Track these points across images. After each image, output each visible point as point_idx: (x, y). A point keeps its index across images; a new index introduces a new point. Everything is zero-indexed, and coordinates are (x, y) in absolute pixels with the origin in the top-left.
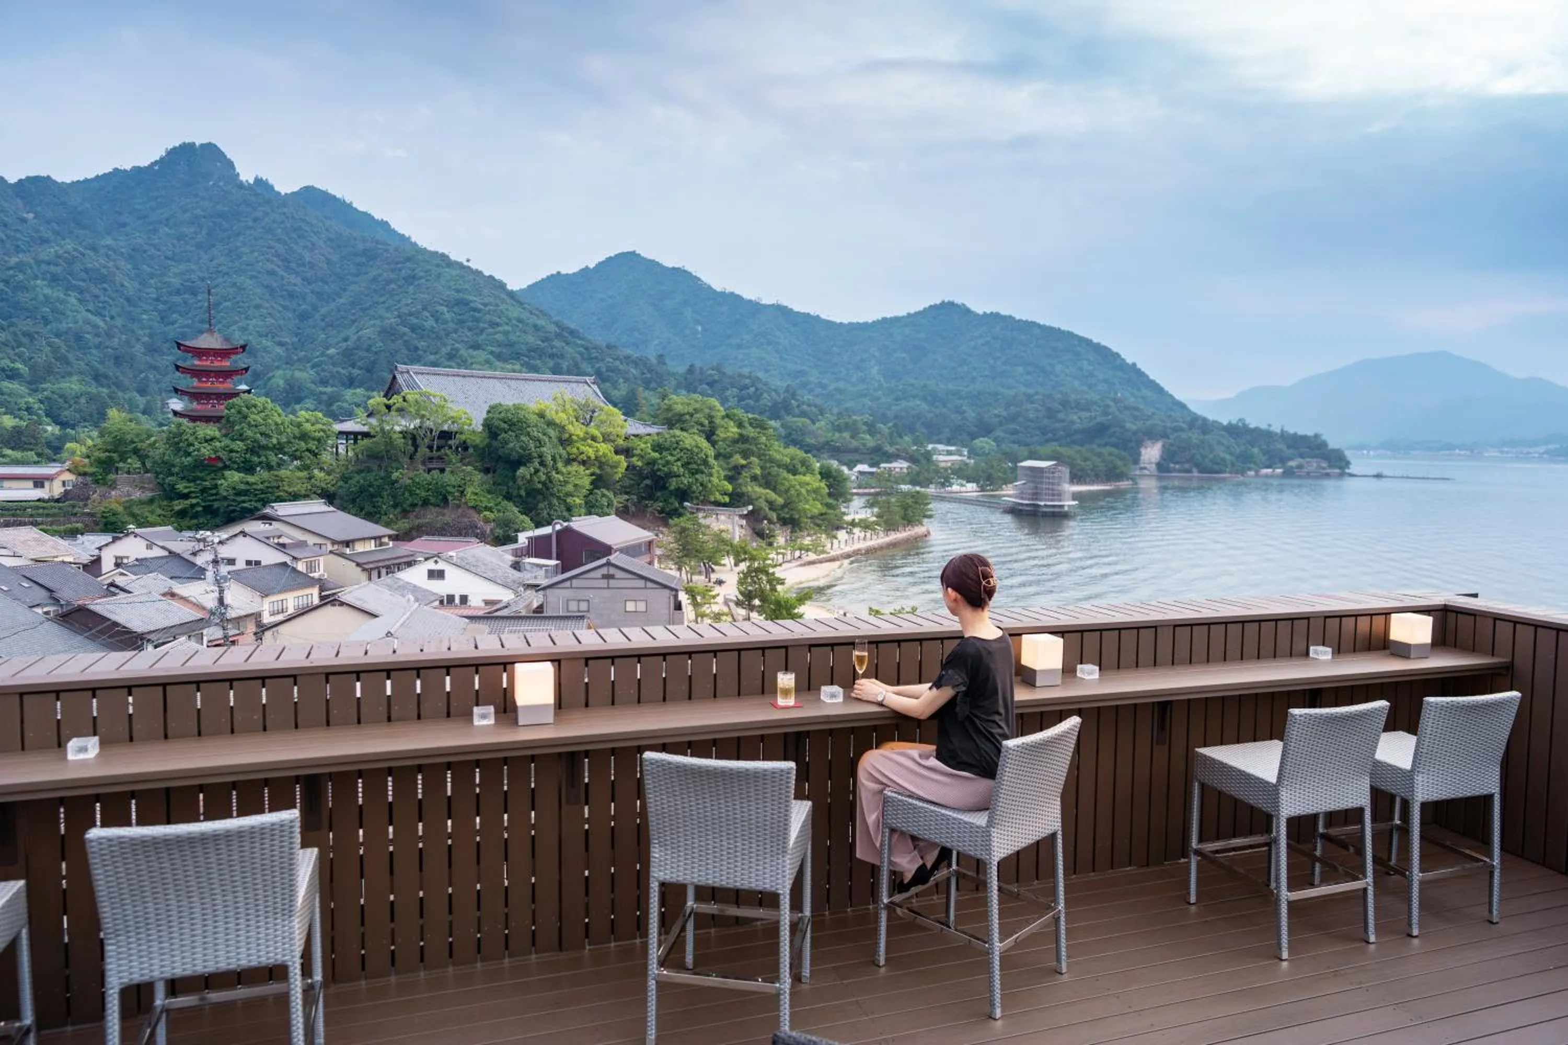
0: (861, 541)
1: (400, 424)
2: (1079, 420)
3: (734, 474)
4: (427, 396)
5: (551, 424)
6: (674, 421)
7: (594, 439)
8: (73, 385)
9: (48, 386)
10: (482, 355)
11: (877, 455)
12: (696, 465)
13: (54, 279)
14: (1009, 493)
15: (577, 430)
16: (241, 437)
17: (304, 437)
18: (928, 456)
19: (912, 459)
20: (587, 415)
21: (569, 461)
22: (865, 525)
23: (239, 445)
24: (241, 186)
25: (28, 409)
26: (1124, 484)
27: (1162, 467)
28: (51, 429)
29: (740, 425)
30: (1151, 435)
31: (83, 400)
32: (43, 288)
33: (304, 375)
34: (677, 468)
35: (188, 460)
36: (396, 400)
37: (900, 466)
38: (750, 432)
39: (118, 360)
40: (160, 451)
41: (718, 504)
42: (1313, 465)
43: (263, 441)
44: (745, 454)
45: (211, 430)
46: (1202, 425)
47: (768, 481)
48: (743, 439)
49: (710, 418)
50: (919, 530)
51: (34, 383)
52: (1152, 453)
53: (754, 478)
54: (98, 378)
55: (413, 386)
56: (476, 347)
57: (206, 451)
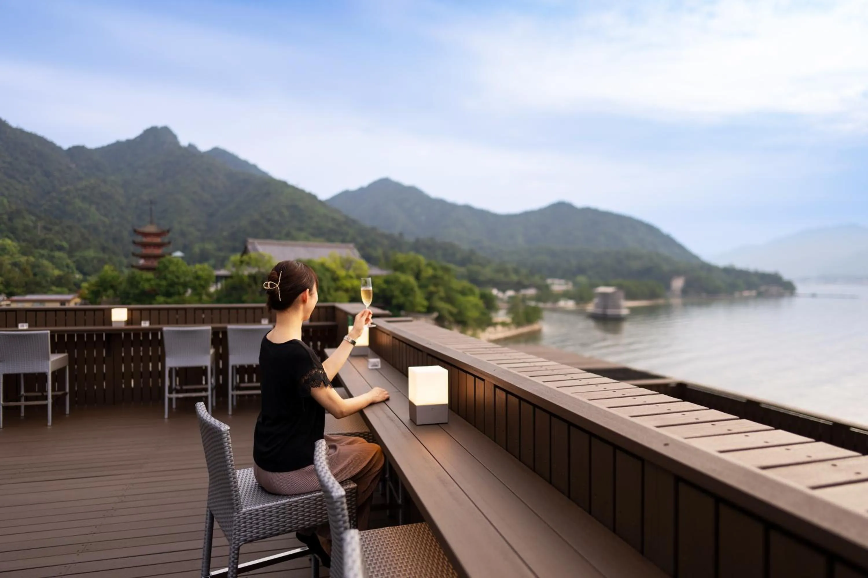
0: (500, 333)
1: (246, 271)
2: (636, 265)
3: (429, 297)
4: (262, 256)
5: (328, 270)
6: (399, 267)
7: (351, 277)
8: (91, 253)
9: (78, 254)
10: (303, 234)
11: (518, 286)
12: (406, 291)
13: (84, 199)
14: (591, 308)
15: (342, 273)
16: (165, 278)
17: (198, 278)
18: (547, 287)
19: (538, 287)
20: (347, 264)
21: (337, 289)
22: (504, 324)
23: (164, 283)
24: (180, 148)
25: (68, 266)
26: (661, 301)
27: (685, 292)
28: (78, 276)
29: (434, 269)
30: (677, 273)
31: (95, 262)
32: (78, 203)
33: (209, 246)
34: (397, 293)
35: (137, 291)
36: (245, 258)
37: (531, 292)
38: (440, 273)
39: (115, 240)
40: (124, 286)
41: (419, 312)
42: (774, 289)
43: (176, 280)
44: (436, 285)
45: (150, 275)
46: (709, 268)
47: (449, 300)
48: (434, 277)
49: (418, 266)
50: (535, 327)
51: (71, 253)
52: (678, 283)
53: (441, 299)
54: (104, 249)
55: (256, 250)
56: (300, 229)
57: (147, 286)
